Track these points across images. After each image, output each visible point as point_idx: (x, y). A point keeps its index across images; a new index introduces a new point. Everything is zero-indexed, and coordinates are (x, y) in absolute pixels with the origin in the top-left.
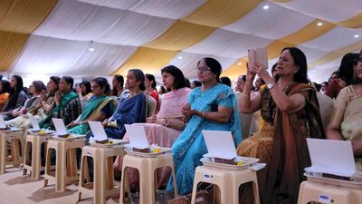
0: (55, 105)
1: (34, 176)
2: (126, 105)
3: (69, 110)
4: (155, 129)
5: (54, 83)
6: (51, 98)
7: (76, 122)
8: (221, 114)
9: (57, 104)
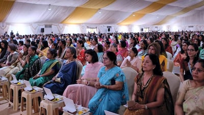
0: (26, 63)
1: (15, 109)
2: (66, 68)
3: (34, 67)
4: (81, 88)
5: (26, 48)
6: (24, 57)
7: (38, 75)
8: (117, 86)
9: (28, 63)
